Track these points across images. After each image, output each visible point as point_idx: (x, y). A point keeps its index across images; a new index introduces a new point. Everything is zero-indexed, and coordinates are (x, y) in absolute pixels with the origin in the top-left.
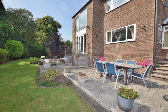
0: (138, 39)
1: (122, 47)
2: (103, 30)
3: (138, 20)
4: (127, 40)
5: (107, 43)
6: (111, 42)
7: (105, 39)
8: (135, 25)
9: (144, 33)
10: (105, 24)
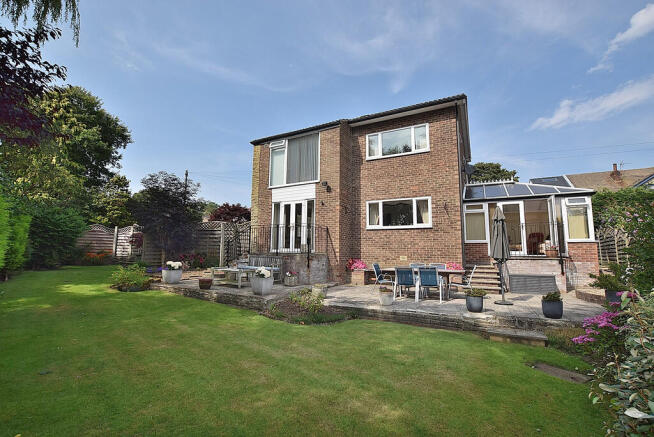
0: (436, 225)
1: (407, 238)
2: (359, 195)
3: (435, 191)
4: (416, 225)
5: (369, 227)
6: (381, 226)
7: (365, 218)
8: (429, 199)
9: (446, 217)
10: (363, 182)
